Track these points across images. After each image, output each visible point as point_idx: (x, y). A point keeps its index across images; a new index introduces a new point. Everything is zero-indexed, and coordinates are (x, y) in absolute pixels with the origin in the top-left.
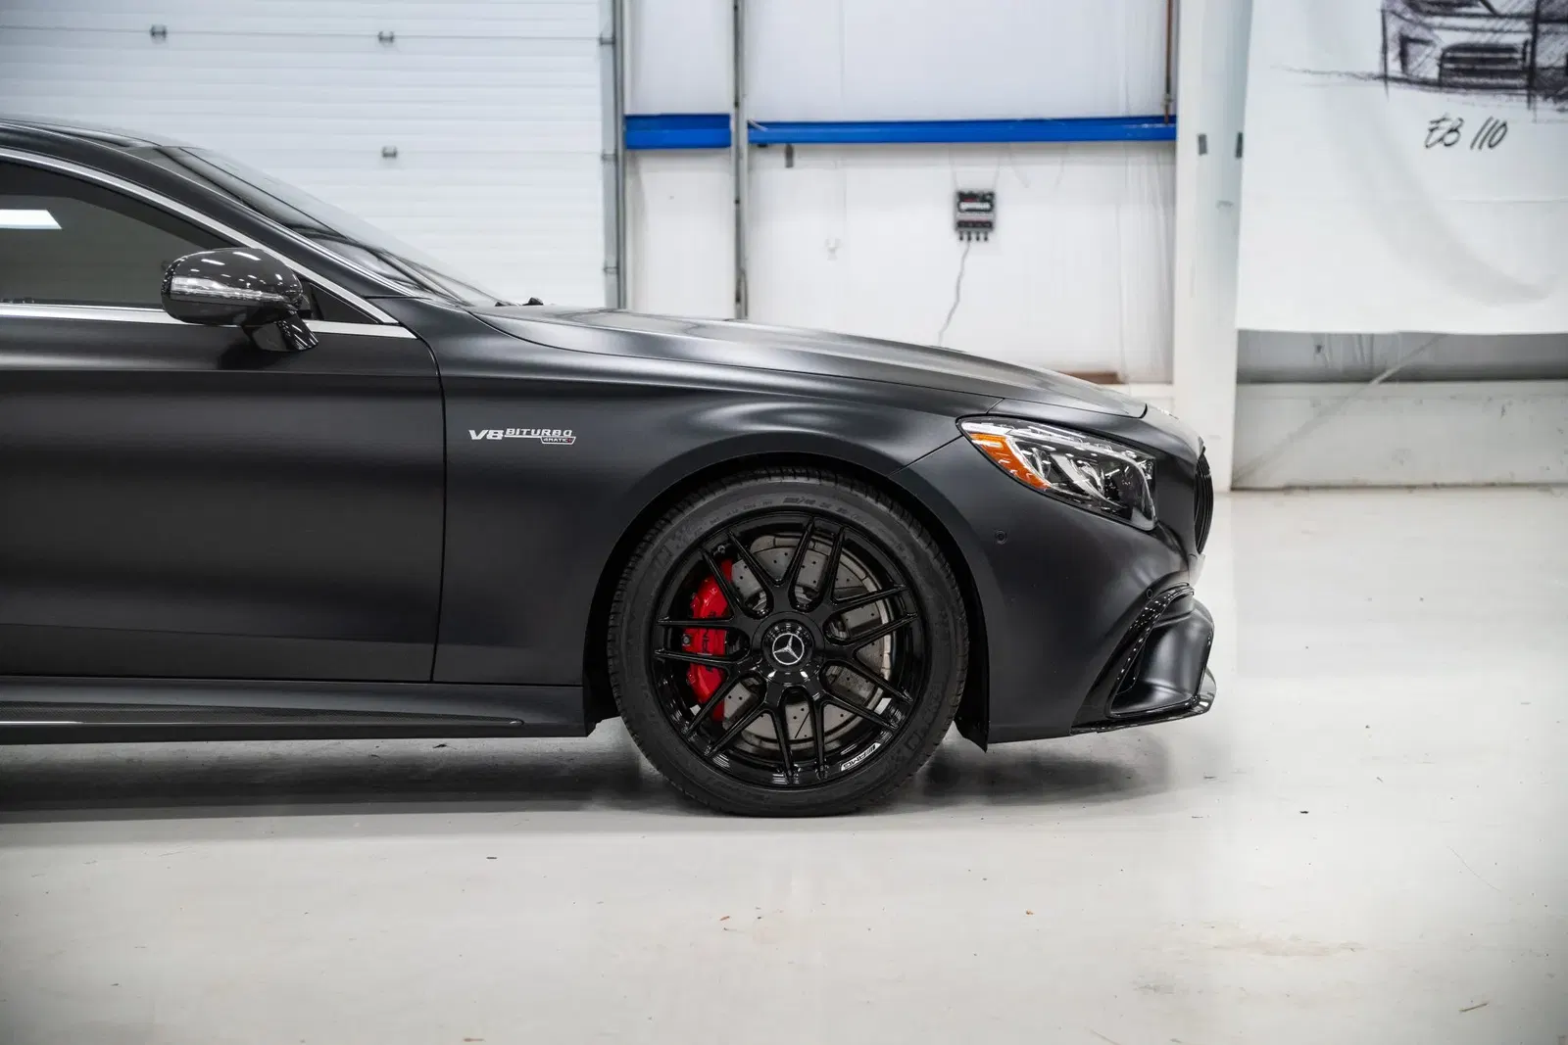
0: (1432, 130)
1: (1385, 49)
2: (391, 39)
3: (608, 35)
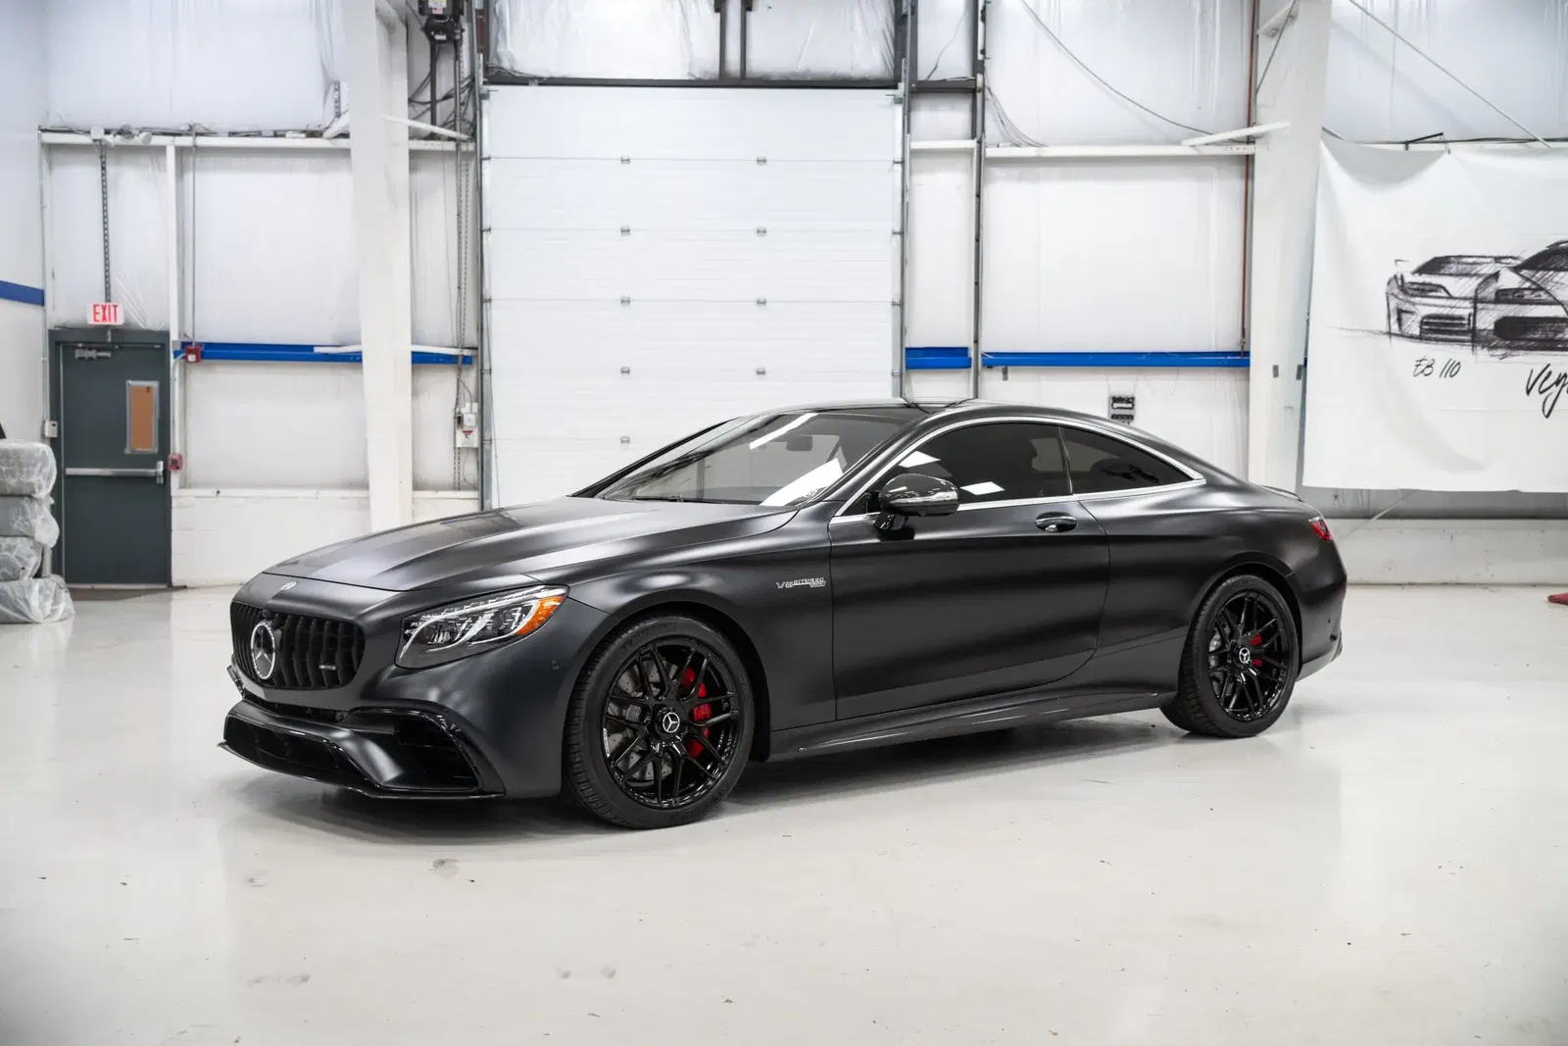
0: (1417, 366)
1: (1389, 316)
2: (764, 303)
3: (897, 300)
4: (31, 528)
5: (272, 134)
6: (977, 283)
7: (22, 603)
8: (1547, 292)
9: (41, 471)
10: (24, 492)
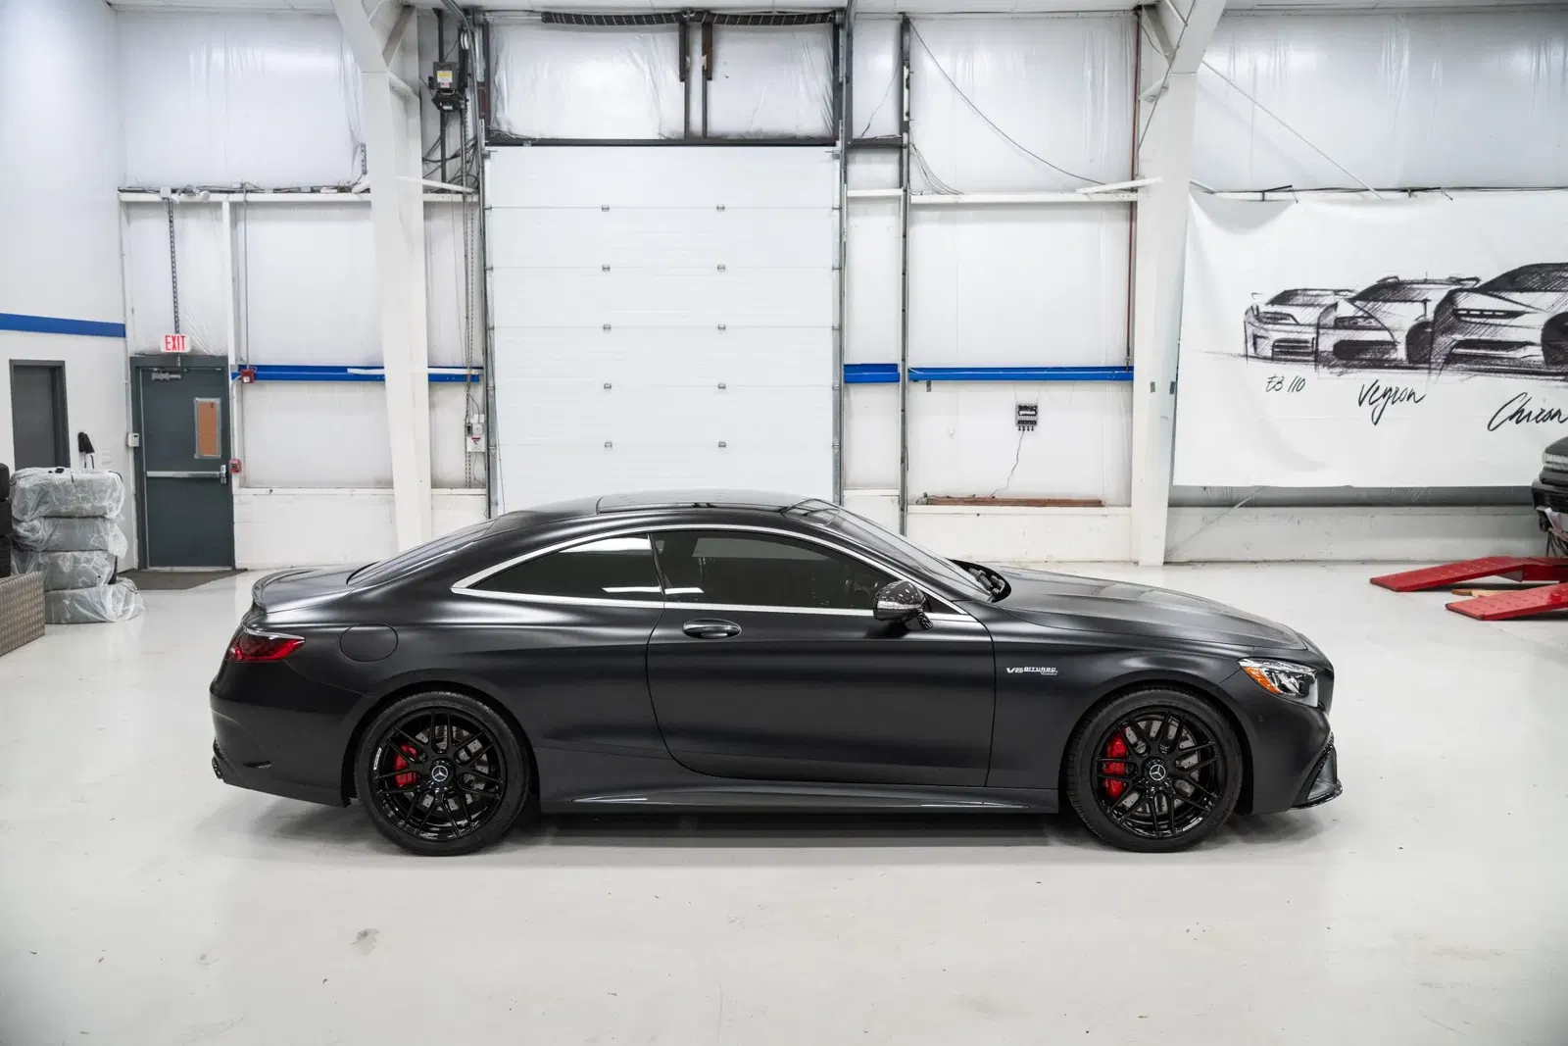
0: (1269, 382)
1: (1246, 341)
2: (724, 328)
3: (837, 326)
4: (105, 543)
5: (309, 190)
6: (904, 311)
7: (98, 606)
8: (1376, 320)
9: (111, 496)
10: (97, 514)
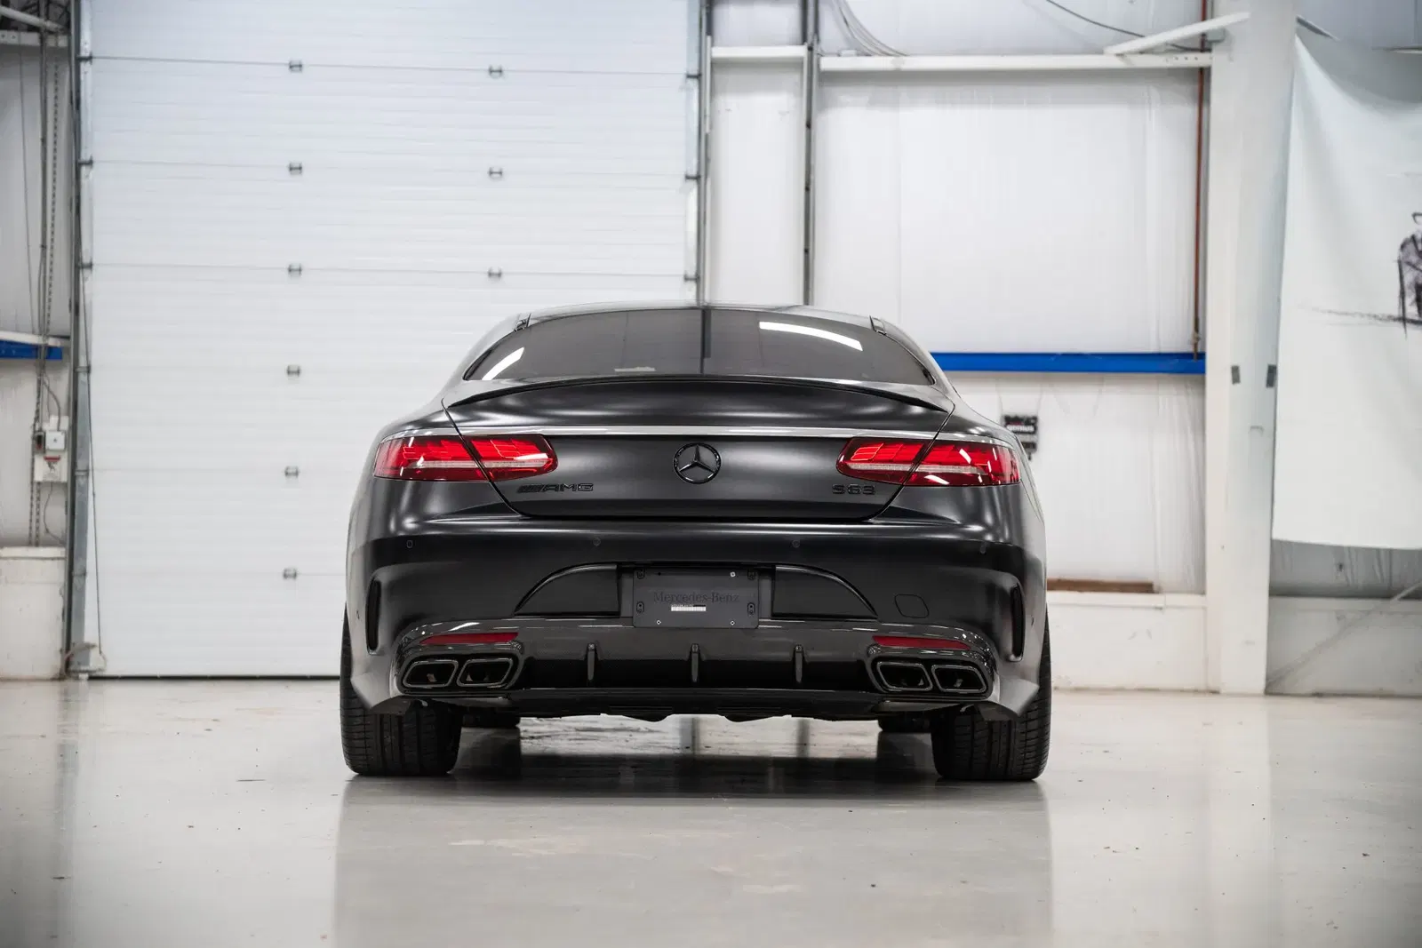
1: (1403, 295)
2: (499, 275)
3: (692, 273)
6: (806, 251)
